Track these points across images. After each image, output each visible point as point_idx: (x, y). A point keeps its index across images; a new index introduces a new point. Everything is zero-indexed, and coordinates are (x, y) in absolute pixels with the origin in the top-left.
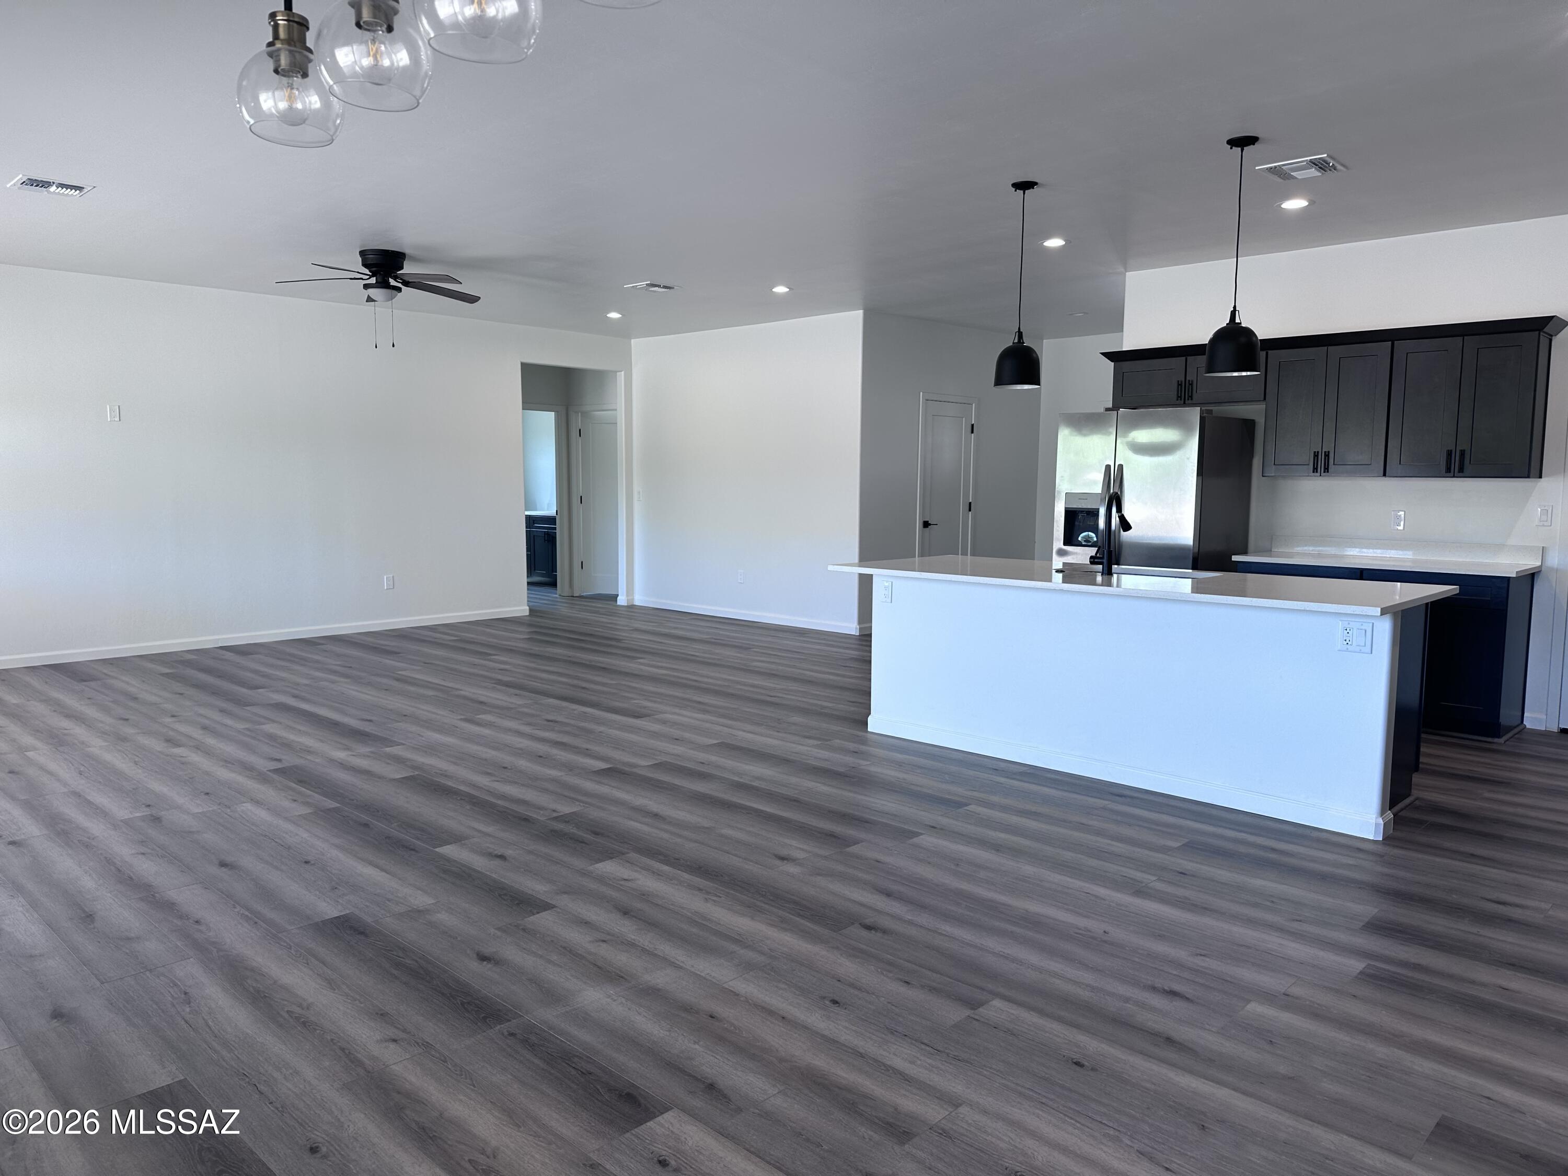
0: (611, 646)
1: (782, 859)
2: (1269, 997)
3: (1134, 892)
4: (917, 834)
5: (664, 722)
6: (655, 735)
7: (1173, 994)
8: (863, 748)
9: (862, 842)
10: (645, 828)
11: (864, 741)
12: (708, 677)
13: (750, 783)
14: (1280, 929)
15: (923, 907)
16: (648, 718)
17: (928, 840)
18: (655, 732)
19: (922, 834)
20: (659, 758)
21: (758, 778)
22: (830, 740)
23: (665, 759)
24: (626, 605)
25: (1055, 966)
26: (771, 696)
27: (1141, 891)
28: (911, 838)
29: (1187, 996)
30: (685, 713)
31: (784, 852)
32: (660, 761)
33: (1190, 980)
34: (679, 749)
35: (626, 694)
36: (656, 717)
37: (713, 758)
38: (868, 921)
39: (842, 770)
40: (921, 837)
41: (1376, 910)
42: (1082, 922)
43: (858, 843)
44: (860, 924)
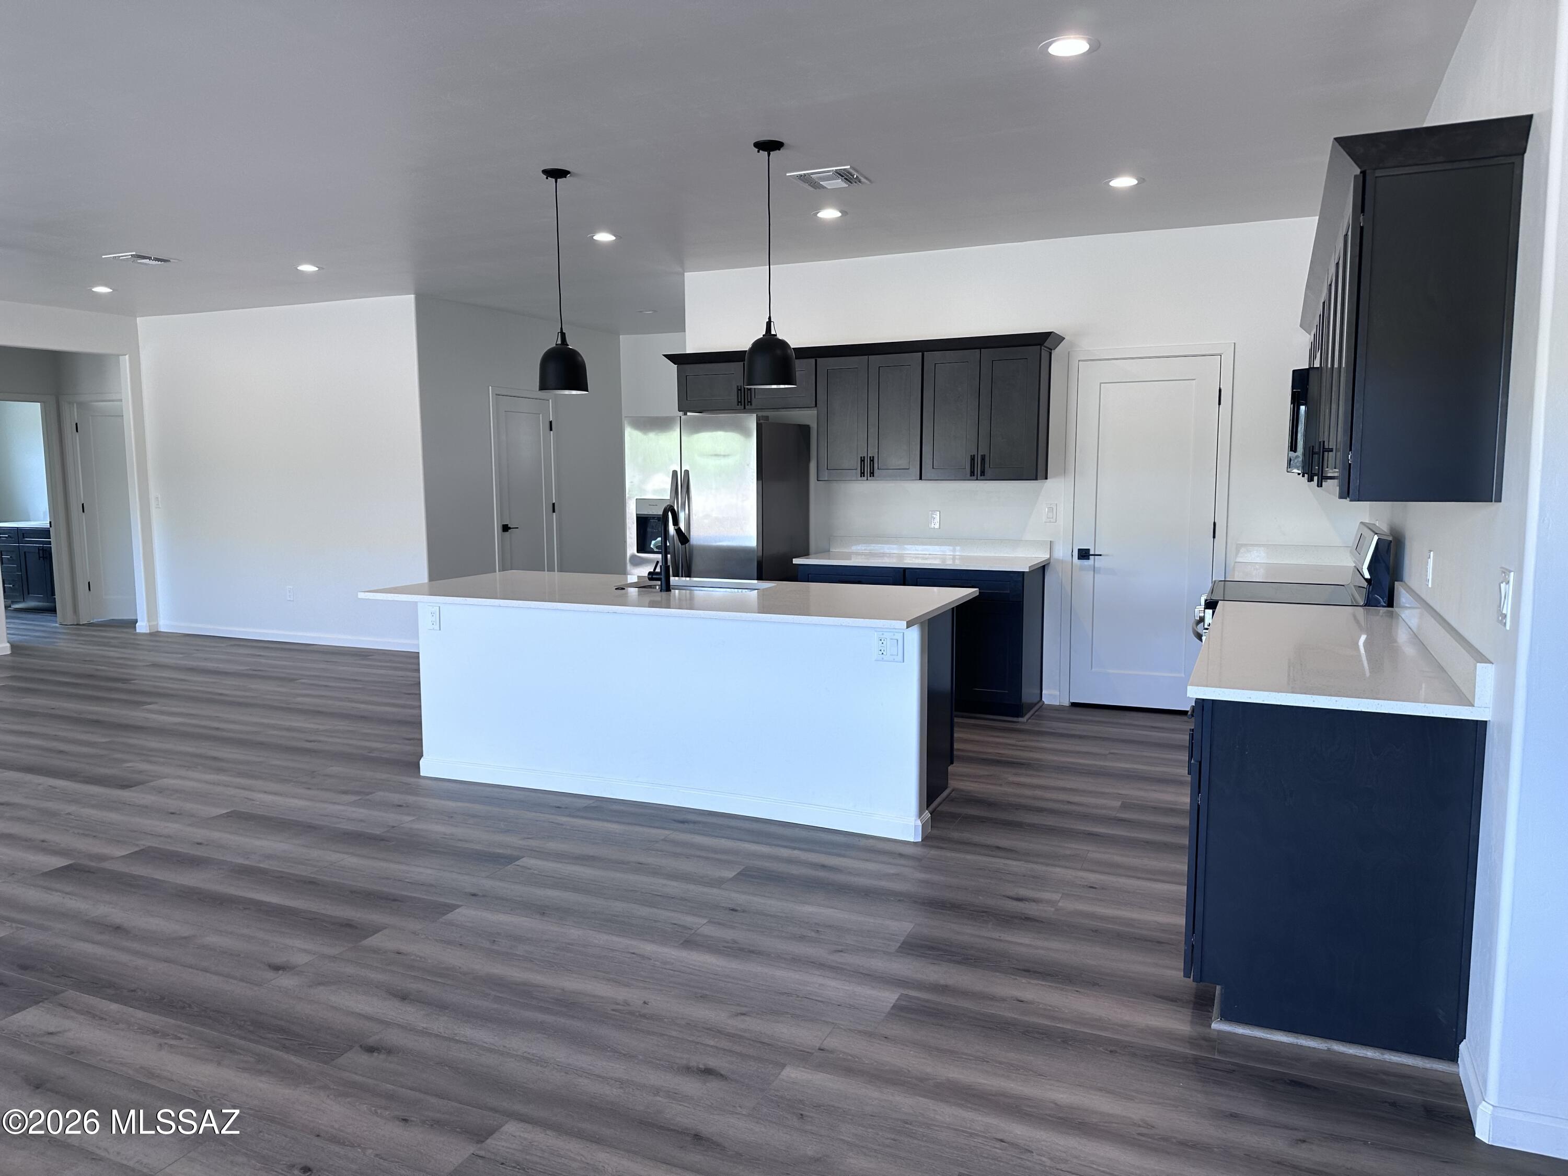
0: (110, 690)
1: (277, 968)
2: (803, 1056)
3: (682, 944)
4: (453, 908)
5: (161, 791)
6: (144, 810)
7: (708, 1072)
8: (411, 799)
9: (386, 928)
10: (99, 951)
11: (413, 790)
12: (234, 722)
13: (257, 865)
14: (821, 966)
15: (441, 1007)
16: (140, 786)
17: (466, 914)
18: (146, 807)
19: (458, 906)
20: (142, 842)
21: (269, 857)
22: (371, 793)
23: (150, 844)
24: (148, 632)
25: (583, 1060)
26: (311, 741)
27: (690, 942)
28: (444, 914)
29: (722, 1073)
30: (191, 774)
31: (280, 959)
32: (142, 847)
33: (727, 1050)
34: (172, 827)
35: (119, 756)
36: (152, 784)
37: (216, 835)
38: (371, 1041)
39: (377, 831)
40: (457, 910)
41: (912, 926)
42: (621, 994)
43: (379, 931)
44: (361, 1046)
